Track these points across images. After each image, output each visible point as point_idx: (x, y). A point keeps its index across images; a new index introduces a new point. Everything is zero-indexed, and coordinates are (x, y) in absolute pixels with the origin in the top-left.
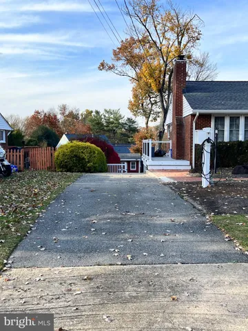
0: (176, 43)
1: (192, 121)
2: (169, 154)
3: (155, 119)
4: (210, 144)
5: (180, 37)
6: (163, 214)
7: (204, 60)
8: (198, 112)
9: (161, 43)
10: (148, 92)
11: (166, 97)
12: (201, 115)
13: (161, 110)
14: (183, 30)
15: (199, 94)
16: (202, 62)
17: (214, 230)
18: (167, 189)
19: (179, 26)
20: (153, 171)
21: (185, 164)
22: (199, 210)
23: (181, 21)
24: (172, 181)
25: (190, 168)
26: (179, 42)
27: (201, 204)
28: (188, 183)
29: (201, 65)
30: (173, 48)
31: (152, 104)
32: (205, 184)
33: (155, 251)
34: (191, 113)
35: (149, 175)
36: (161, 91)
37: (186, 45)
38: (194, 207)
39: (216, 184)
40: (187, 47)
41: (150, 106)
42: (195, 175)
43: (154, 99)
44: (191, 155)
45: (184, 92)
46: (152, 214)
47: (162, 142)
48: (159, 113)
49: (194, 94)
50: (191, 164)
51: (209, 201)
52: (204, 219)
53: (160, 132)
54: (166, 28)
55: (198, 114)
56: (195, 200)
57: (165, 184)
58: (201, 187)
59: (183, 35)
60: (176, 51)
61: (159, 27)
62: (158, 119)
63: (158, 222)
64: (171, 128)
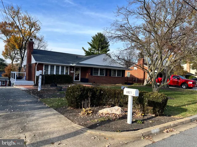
0: (29, 30)
1: (35, 65)
2: (25, 78)
3: (17, 61)
4: (41, 76)
5: (31, 28)
6: (23, 99)
7: (42, 39)
8: (38, 62)
9: (21, 28)
10: (14, 48)
11: (23, 52)
12: (39, 64)
13: (20, 57)
14: (32, 25)
15: (39, 55)
16: (41, 40)
17: (41, 102)
18: (24, 92)
19: (30, 23)
20: (16, 85)
21: (32, 83)
22: (36, 98)
23: (31, 21)
24: (26, 89)
25: (34, 84)
26: (30, 30)
27: (37, 96)
28: (33, 90)
29: (41, 41)
30: (27, 31)
31: (15, 54)
32: (39, 89)
33: (21, 109)
34: (35, 62)
35: (15, 87)
36: (21, 49)
37: (34, 31)
38: (35, 97)
39: (43, 90)
40: (34, 32)
41: (14, 55)
42: (35, 87)
43: (16, 52)
44: (35, 79)
45: (32, 54)
46: (19, 100)
47: (20, 73)
48: (19, 58)
49: (37, 55)
50: (34, 82)
51: (40, 95)
52: (38, 100)
53: (20, 68)
54: (24, 22)
55: (38, 63)
56: (35, 95)
57: (23, 90)
58: (38, 91)
59: (32, 27)
60: (29, 33)
61: (21, 21)
62: (18, 61)
63: (21, 102)
64: (26, 67)
